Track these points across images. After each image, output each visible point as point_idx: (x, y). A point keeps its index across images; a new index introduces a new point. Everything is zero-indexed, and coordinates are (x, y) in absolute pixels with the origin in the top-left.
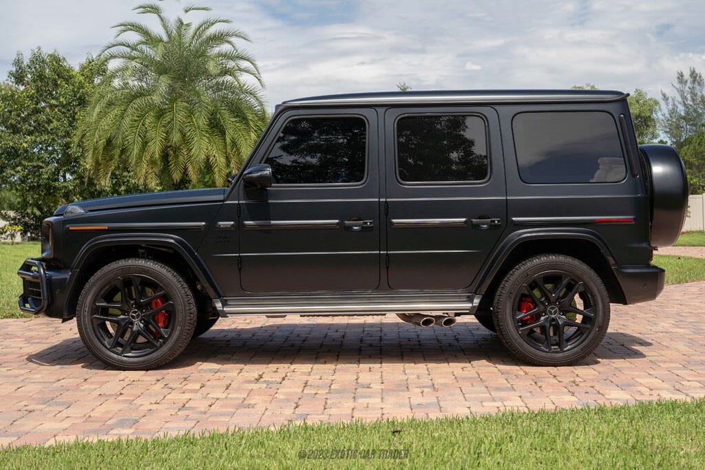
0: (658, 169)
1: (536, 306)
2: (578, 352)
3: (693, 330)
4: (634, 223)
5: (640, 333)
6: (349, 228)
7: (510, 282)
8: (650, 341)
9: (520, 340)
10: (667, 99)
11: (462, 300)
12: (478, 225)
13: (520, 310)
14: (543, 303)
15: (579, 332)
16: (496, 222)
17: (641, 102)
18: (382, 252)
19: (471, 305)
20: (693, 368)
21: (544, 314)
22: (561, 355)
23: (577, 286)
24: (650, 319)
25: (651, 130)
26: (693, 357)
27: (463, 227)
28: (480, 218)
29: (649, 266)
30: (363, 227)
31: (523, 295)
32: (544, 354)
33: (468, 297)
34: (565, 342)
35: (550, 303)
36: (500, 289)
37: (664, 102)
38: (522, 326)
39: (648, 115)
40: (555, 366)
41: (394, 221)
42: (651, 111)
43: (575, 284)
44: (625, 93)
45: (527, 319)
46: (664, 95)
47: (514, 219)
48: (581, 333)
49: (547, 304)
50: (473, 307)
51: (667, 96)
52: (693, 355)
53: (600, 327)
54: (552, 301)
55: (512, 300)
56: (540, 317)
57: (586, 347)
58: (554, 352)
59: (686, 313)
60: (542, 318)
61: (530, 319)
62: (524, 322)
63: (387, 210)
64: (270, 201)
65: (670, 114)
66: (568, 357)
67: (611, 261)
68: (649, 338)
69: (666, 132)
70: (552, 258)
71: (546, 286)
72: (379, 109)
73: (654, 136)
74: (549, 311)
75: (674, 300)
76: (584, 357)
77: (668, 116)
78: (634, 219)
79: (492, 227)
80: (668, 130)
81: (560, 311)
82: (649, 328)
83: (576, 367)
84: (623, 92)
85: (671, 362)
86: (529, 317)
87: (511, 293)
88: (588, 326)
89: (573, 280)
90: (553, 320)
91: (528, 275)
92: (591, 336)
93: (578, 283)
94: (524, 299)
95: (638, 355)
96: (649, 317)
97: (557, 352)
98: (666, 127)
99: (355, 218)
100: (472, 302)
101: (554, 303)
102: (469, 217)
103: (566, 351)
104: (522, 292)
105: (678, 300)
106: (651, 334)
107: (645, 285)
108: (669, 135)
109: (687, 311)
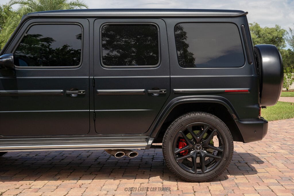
0: (266, 60)
1: (188, 144)
2: (213, 174)
3: (289, 151)
4: (249, 93)
5: (259, 154)
6: (69, 95)
7: (171, 130)
8: (263, 160)
9: (178, 166)
10: (292, 31)
11: (143, 140)
12: (151, 94)
13: (178, 147)
14: (192, 143)
15: (215, 160)
16: (163, 92)
17: (278, 31)
18: (91, 110)
19: (147, 144)
20: (283, 184)
21: (193, 150)
22: (202, 175)
23: (213, 132)
24: (268, 143)
25: (282, 43)
26: (285, 174)
27: (143, 95)
28: (153, 89)
29: (258, 119)
30: (78, 94)
31: (180, 138)
32: (192, 175)
33: (146, 139)
34: (205, 167)
35: (196, 143)
36: (165, 134)
37: (290, 32)
38: (179, 157)
39: (281, 36)
40: (199, 182)
41: (99, 91)
42: (283, 35)
43: (212, 131)
44: (245, 12)
45: (182, 153)
46: (290, 29)
47: (175, 90)
48: (216, 161)
49: (195, 143)
50: (148, 145)
51: (292, 29)
52: (285, 171)
53: (227, 158)
54: (197, 141)
55: (172, 141)
56: (190, 151)
57: (219, 170)
58: (198, 174)
59: (288, 138)
60: (192, 152)
61: (184, 152)
62: (180, 155)
63: (95, 84)
64: (17, 78)
65: (293, 37)
66: (207, 176)
67: (235, 117)
68: (263, 157)
69: (291, 45)
70: (198, 114)
71: (195, 132)
72: (90, 19)
73: (284, 46)
74: (196, 147)
75: (284, 129)
76: (217, 177)
77: (292, 38)
78: (249, 90)
79: (161, 95)
80: (292, 44)
81: (203, 147)
82: (266, 149)
83: (212, 183)
84: (244, 11)
85: (271, 178)
86: (184, 151)
87: (172, 136)
88: (220, 157)
89: (210, 128)
90: (199, 153)
91: (182, 125)
92: (221, 164)
93: (214, 130)
94: (181, 140)
95: (254, 171)
96: (267, 141)
97: (200, 174)
98: (291, 43)
99: (72, 89)
100: (147, 142)
101: (199, 143)
102: (147, 89)
103: (206, 173)
104: (179, 136)
105: (285, 129)
106: (266, 154)
107: (255, 131)
108: (292, 47)
109: (288, 137)
